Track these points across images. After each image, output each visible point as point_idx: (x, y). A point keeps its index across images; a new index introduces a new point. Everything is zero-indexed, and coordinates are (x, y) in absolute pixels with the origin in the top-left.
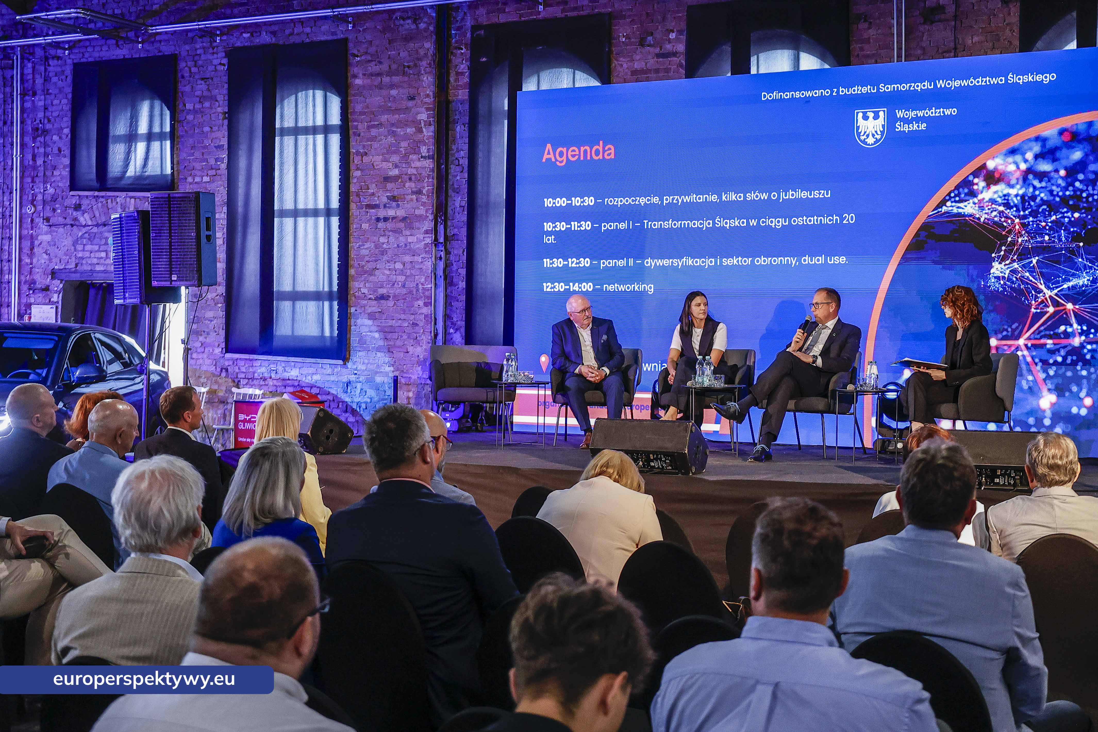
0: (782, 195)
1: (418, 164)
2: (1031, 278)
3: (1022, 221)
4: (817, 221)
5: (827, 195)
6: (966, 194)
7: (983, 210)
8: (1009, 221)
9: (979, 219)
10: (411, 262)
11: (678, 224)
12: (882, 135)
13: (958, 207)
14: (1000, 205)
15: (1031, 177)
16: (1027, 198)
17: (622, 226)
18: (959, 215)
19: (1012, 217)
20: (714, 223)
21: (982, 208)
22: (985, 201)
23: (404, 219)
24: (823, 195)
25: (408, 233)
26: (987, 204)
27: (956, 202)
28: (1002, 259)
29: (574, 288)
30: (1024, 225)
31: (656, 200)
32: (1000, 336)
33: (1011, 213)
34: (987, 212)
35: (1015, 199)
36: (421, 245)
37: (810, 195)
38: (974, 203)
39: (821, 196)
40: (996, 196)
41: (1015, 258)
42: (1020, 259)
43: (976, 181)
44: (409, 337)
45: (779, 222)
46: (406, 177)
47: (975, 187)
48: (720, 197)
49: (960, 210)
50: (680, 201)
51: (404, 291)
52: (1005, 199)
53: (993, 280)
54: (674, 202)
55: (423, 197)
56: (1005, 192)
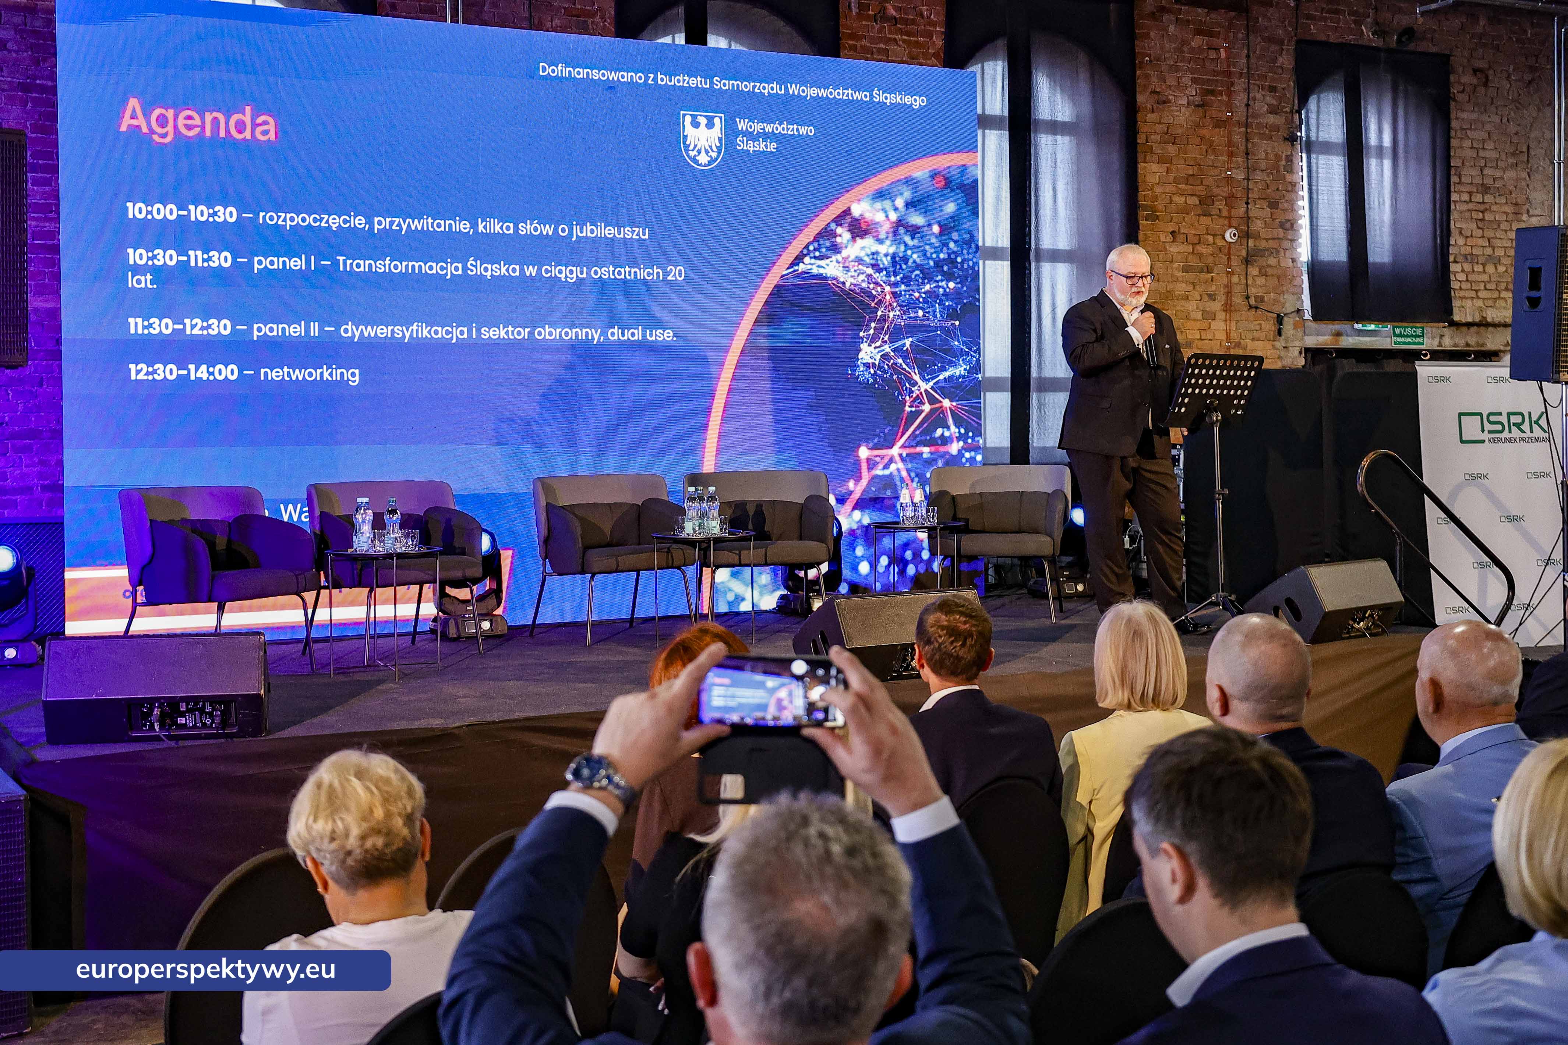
0: (576, 230)
2: (904, 366)
3: (893, 290)
4: (630, 275)
5: (644, 235)
6: (828, 249)
7: (848, 271)
8: (879, 289)
9: (844, 284)
11: (402, 267)
12: (719, 152)
13: (819, 266)
14: (867, 266)
15: (902, 231)
16: (897, 259)
17: (296, 264)
18: (820, 277)
19: (882, 283)
20: (465, 268)
21: (847, 269)
22: (850, 259)
24: (638, 234)
26: (853, 263)
27: (816, 258)
28: (873, 339)
29: (199, 375)
30: (895, 295)
31: (359, 222)
32: (871, 444)
33: (880, 277)
34: (853, 274)
35: (884, 259)
37: (619, 234)
38: (838, 262)
39: (634, 237)
40: (862, 254)
41: (886, 338)
42: (892, 341)
43: (839, 230)
45: (571, 272)
47: (838, 239)
48: (474, 225)
49: (821, 271)
50: (404, 227)
52: (873, 259)
53: (862, 369)
54: (394, 227)
56: (874, 249)
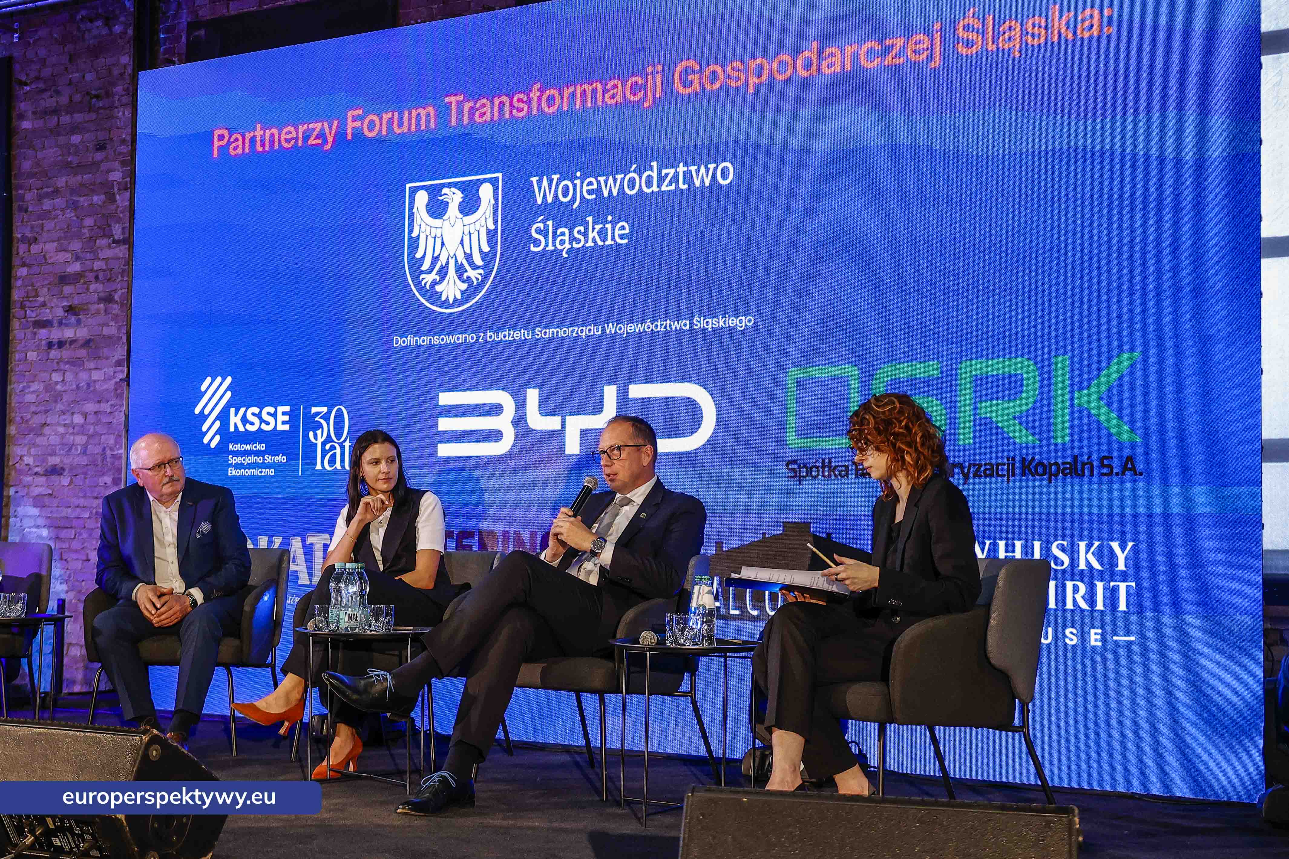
1: (108, 253)
10: (96, 412)
23: (87, 343)
25: (92, 365)
36: (110, 385)
44: (90, 535)
46: (91, 276)
51: (85, 460)
55: (115, 306)
